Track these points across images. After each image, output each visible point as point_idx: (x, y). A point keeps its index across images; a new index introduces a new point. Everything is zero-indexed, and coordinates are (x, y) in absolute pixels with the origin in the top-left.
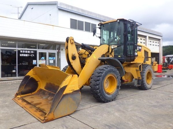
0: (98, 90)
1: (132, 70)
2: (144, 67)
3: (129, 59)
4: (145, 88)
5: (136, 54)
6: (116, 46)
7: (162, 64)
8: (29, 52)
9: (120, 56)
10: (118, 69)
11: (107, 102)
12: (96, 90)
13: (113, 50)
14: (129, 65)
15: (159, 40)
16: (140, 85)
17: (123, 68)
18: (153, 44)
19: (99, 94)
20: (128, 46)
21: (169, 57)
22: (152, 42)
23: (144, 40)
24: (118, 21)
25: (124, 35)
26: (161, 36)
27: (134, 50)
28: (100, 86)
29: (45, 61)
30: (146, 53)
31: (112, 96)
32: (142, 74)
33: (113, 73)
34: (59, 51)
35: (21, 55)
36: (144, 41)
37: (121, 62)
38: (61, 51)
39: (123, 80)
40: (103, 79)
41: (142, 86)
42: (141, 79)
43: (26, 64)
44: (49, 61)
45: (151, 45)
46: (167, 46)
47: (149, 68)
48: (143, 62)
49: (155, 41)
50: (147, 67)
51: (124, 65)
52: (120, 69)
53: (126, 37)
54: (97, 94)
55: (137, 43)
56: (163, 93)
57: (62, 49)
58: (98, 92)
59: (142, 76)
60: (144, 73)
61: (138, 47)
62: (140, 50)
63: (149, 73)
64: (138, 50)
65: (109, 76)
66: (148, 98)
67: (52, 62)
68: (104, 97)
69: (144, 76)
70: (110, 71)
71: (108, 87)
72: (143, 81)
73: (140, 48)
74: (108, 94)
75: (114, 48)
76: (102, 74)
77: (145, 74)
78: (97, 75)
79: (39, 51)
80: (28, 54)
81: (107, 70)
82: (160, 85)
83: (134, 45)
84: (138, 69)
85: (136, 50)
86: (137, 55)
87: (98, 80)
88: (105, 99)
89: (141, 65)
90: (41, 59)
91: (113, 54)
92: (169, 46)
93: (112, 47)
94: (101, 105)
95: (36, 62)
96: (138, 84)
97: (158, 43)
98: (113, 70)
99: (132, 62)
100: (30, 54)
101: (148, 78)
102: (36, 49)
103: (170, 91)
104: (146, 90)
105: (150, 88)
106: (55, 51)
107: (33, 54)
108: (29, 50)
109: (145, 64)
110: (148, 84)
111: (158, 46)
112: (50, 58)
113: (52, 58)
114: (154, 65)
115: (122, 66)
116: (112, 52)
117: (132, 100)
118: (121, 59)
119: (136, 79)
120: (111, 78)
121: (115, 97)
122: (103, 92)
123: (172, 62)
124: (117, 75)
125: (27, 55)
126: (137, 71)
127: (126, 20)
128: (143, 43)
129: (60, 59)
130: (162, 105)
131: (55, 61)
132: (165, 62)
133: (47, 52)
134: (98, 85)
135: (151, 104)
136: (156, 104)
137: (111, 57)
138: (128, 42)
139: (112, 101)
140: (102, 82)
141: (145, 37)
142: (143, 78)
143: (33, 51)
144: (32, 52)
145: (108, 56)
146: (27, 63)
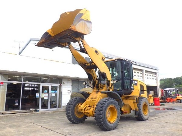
0: (102, 119)
1: (130, 103)
2: (140, 99)
3: (126, 92)
4: (142, 119)
5: (132, 88)
6: (115, 82)
7: (161, 98)
8: (33, 86)
9: (118, 90)
10: (118, 101)
11: (109, 130)
12: (100, 119)
13: (113, 85)
14: (127, 98)
15: (156, 73)
16: (138, 116)
17: (121, 100)
18: (150, 77)
19: (102, 123)
20: (125, 81)
21: (166, 91)
22: (149, 75)
23: (141, 73)
24: (116, 60)
25: (121, 71)
26: (157, 70)
27: (131, 84)
28: (103, 115)
29: (47, 95)
30: (142, 86)
31: (113, 125)
32: (139, 105)
33: (114, 105)
34: (61, 84)
35: (25, 89)
36: (141, 75)
37: (120, 95)
38: (63, 85)
39: (123, 112)
40: (106, 109)
41: (140, 116)
42: (138, 110)
43: (26, 98)
44: (51, 94)
45: (148, 78)
46: (166, 79)
47: (145, 100)
48: (139, 95)
49: (152, 75)
50: (143, 100)
51: (123, 97)
52: (119, 101)
53: (123, 73)
54: (100, 123)
55: (133, 79)
56: (158, 123)
57: (64, 83)
58: (102, 120)
59: (139, 107)
60: (140, 104)
61: (134, 82)
62: (136, 84)
63: (145, 105)
64: (134, 84)
65: (110, 106)
66: (145, 127)
67: (53, 95)
68: (107, 125)
69: (140, 108)
70: (111, 103)
71: (109, 117)
72: (140, 113)
73: (136, 82)
74: (110, 123)
75: (114, 83)
76: (105, 105)
77: (142, 106)
78: (100, 105)
79: (42, 84)
80: (32, 87)
81: (108, 101)
82: (157, 117)
83: (130, 80)
84: (135, 101)
85: (132, 84)
86: (134, 89)
87: (102, 110)
88: (107, 127)
89: (137, 98)
90: (44, 92)
91: (113, 88)
92: (168, 79)
93: (112, 83)
94: (104, 133)
95: (38, 95)
96: (136, 114)
97: (155, 76)
98: (113, 102)
99: (129, 95)
100: (34, 87)
101: (144, 110)
102: (40, 82)
103: (165, 121)
104: (143, 120)
105: (147, 119)
106: (57, 85)
107: (36, 87)
108: (33, 84)
109: (141, 97)
110: (145, 115)
111: (155, 79)
112: (52, 91)
113: (54, 92)
114: (150, 97)
115: (121, 98)
116: (112, 86)
117: (130, 128)
118: (119, 92)
119: (134, 110)
120: (111, 109)
121: (116, 126)
122: (105, 121)
123: (169, 95)
124: (117, 106)
125: (31, 89)
126: (134, 103)
127: (122, 60)
128: (140, 76)
129: (61, 92)
130: (155, 132)
131: (57, 94)
132: (163, 95)
133: (50, 85)
134: (101, 114)
135: (146, 132)
136: (150, 131)
137: (111, 90)
138: (125, 78)
139: (114, 129)
140: (105, 112)
141: (142, 70)
142: (139, 110)
143: (37, 84)
144: (36, 86)
145: (109, 90)
146: (28, 96)
